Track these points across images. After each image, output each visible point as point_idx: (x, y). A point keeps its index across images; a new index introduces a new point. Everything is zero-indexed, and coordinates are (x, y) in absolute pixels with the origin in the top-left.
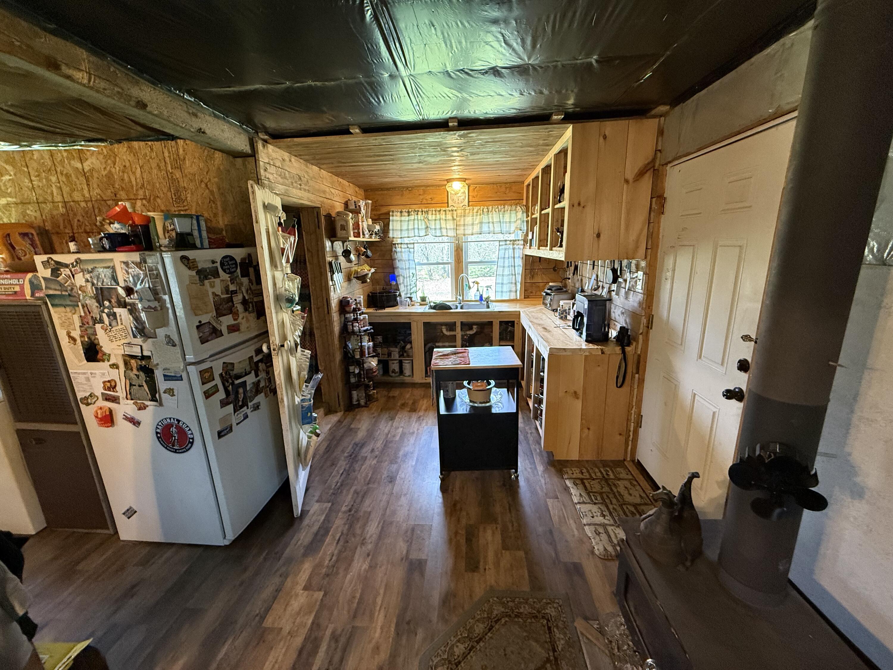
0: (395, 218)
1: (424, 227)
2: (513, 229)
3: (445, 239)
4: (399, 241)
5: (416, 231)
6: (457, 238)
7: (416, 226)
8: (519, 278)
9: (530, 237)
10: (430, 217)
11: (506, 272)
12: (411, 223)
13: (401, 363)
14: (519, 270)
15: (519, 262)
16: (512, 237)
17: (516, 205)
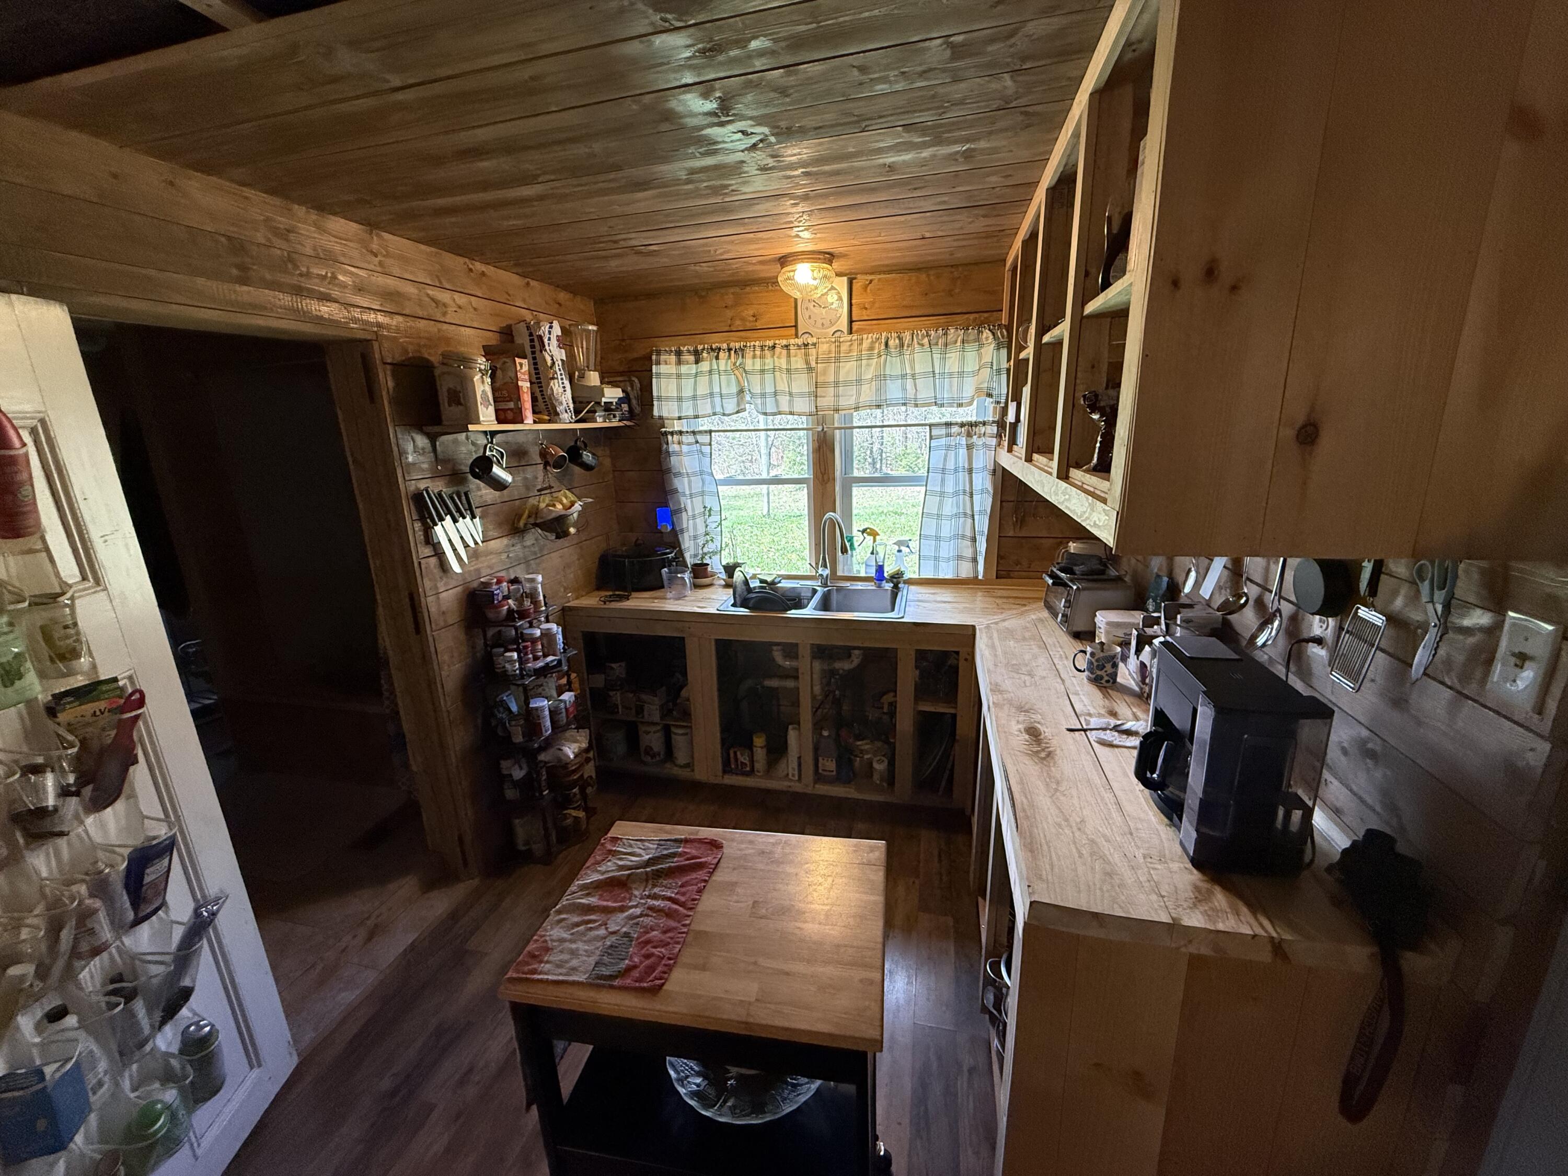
1: (734, 389)
2: (968, 392)
3: (788, 421)
4: (676, 426)
5: (716, 400)
6: (819, 417)
7: (715, 388)
8: (983, 528)
10: (748, 363)
11: (949, 508)
12: (703, 380)
13: (667, 732)
15: (985, 483)
16: (969, 414)
17: (980, 325)
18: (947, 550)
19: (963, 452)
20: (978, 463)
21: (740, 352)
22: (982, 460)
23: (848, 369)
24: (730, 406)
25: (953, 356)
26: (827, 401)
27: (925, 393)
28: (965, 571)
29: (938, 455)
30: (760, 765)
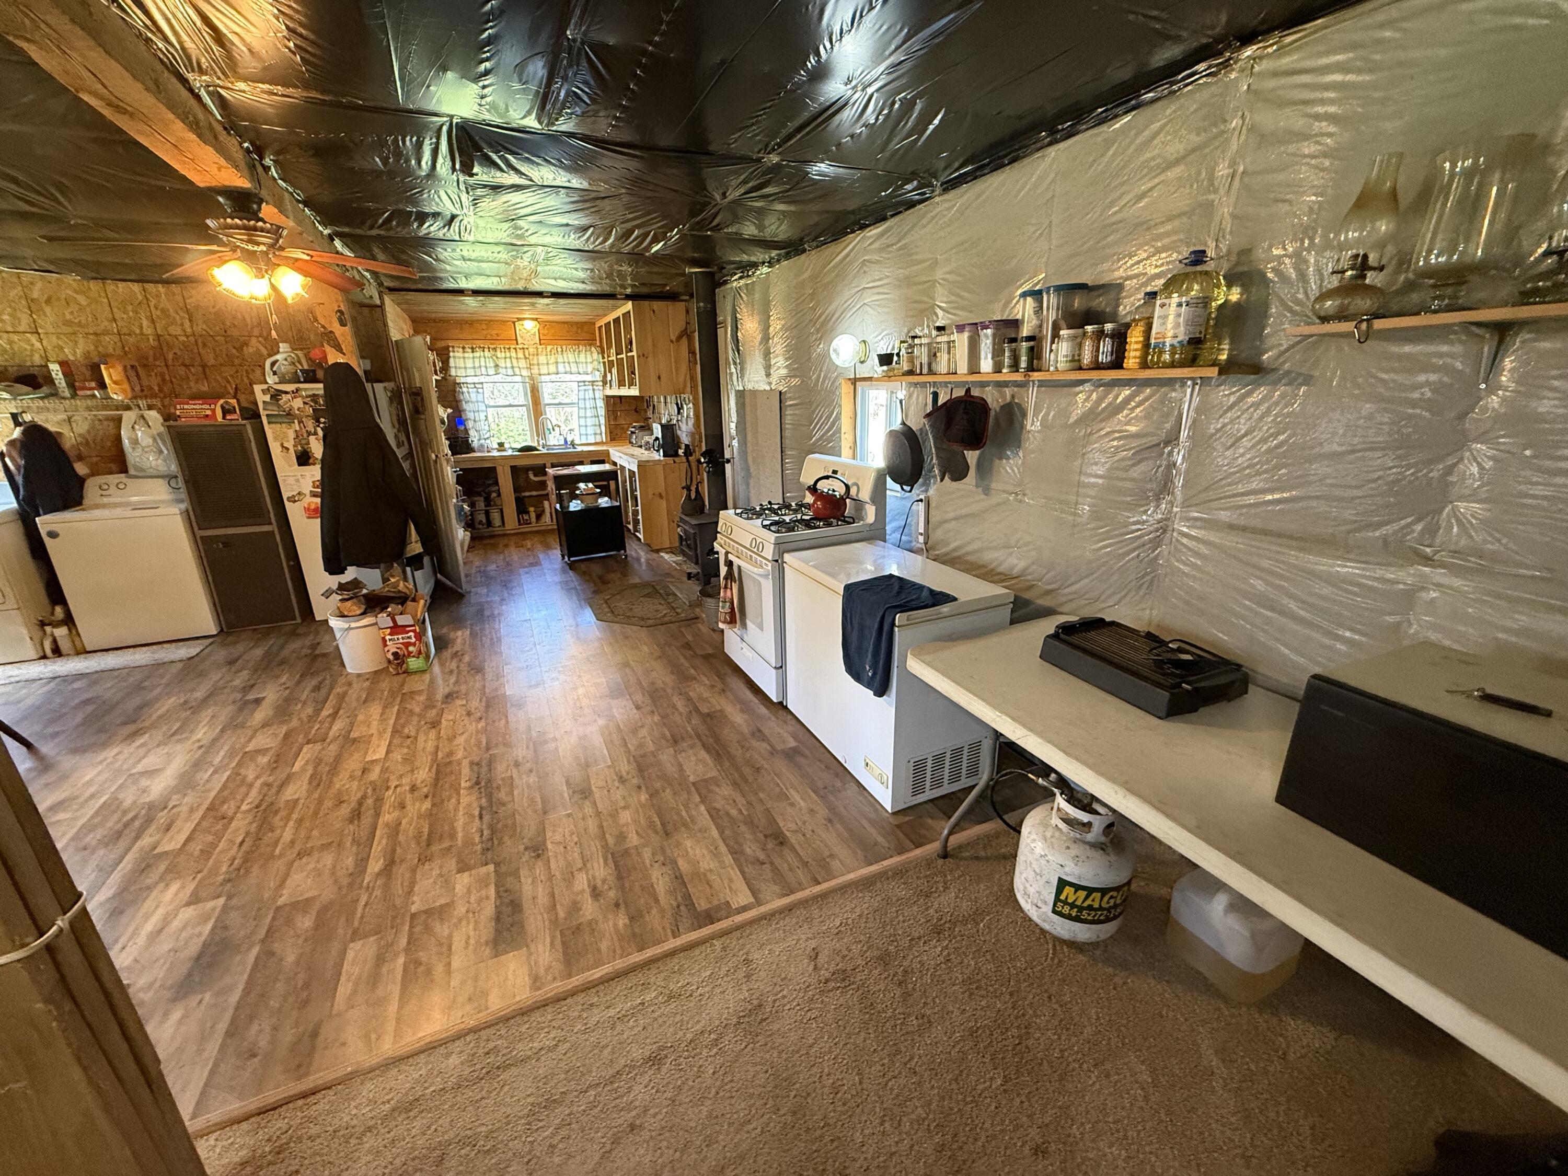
0: (457, 354)
1: (492, 365)
2: (590, 370)
3: (518, 379)
4: (462, 380)
5: (483, 369)
6: (531, 378)
7: (483, 364)
8: (603, 421)
9: (609, 378)
10: (499, 354)
11: (589, 414)
12: (477, 360)
13: (487, 514)
14: (602, 412)
15: (601, 404)
16: (589, 378)
17: (590, 345)
18: (590, 431)
19: (591, 392)
20: (597, 396)
21: (495, 349)
22: (599, 395)
23: (542, 359)
24: (491, 371)
25: (582, 355)
26: (535, 371)
27: (574, 369)
28: (598, 439)
29: (582, 393)
30: (534, 519)
